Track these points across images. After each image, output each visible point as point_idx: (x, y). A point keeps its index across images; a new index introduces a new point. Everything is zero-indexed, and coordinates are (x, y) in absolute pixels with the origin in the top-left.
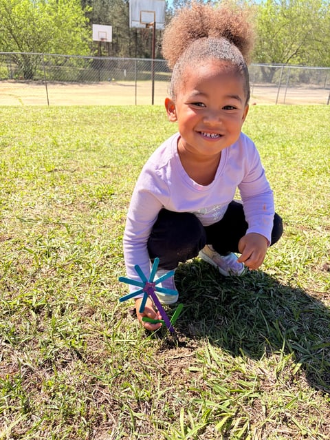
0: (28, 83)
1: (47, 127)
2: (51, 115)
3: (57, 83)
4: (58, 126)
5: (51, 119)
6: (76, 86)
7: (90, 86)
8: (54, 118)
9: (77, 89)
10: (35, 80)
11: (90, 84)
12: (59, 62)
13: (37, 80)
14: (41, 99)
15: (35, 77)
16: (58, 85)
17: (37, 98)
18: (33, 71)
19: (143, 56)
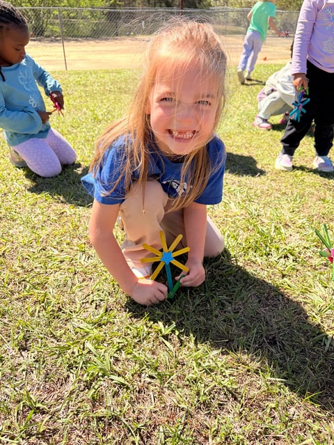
0: (40, 41)
1: (81, 97)
2: (81, 83)
3: (70, 40)
4: (92, 95)
5: (82, 88)
6: (92, 43)
7: (107, 43)
8: (85, 85)
9: (94, 46)
10: (46, 37)
11: (106, 40)
12: (72, 15)
13: (49, 36)
14: (55, 58)
15: (46, 33)
16: (72, 42)
17: (52, 58)
18: (44, 25)
19: (163, 5)
